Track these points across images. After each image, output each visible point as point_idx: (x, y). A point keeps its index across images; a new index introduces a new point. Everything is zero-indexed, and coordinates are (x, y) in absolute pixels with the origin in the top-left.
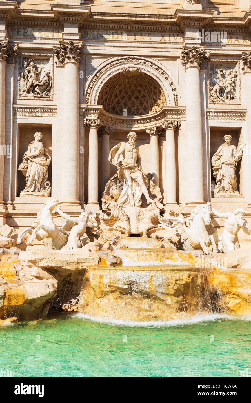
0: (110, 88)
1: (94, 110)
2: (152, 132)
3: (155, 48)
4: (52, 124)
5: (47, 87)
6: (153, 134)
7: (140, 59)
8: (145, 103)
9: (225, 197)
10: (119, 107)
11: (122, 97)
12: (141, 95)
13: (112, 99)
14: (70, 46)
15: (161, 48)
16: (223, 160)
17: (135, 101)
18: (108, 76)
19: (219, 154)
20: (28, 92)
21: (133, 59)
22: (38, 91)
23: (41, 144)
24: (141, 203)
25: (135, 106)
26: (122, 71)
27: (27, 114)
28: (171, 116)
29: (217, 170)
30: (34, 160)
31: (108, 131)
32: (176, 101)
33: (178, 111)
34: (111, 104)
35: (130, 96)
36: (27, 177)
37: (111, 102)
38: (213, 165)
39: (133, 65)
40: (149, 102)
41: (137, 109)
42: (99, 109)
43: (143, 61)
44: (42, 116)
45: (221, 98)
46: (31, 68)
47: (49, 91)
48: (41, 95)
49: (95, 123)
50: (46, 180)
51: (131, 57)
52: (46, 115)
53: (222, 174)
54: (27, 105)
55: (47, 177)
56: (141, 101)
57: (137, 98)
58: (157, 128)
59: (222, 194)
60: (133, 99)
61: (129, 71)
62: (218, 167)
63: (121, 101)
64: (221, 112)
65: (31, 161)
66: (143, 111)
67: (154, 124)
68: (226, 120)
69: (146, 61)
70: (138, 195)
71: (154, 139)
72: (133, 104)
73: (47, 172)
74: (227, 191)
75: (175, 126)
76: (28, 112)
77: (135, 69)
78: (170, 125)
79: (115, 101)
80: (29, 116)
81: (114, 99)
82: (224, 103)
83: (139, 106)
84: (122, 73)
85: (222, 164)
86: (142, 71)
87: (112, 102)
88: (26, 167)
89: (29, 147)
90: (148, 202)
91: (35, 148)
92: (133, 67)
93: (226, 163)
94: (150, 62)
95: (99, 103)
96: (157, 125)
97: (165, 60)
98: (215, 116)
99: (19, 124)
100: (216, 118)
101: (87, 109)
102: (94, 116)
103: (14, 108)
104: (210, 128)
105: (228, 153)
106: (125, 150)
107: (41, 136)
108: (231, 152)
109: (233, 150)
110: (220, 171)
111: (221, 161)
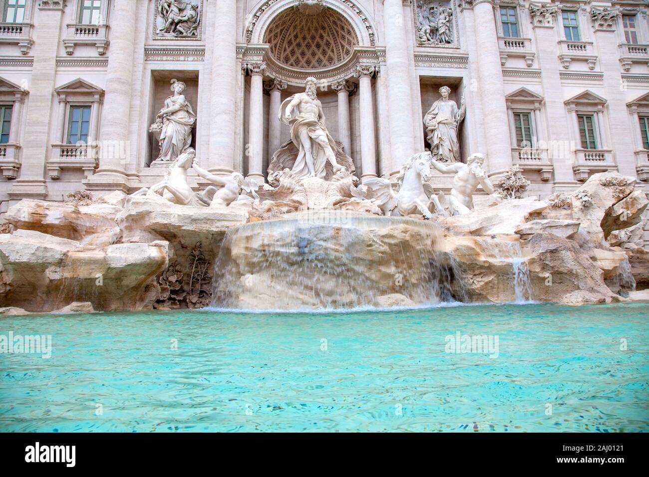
0: (282, 31)
1: (257, 50)
2: (340, 87)
4: (198, 71)
5: (193, 23)
6: (341, 89)
8: (329, 53)
10: (295, 57)
11: (299, 45)
12: (325, 41)
13: (284, 45)
16: (439, 118)
17: (316, 50)
18: (278, 9)
19: (435, 112)
20: (167, 31)
22: (181, 29)
23: (182, 97)
24: (324, 174)
25: (317, 57)
26: (297, 3)
27: (165, 58)
28: (365, 60)
29: (432, 131)
30: (172, 117)
31: (279, 87)
32: (372, 41)
33: (374, 52)
34: (282, 52)
35: (308, 43)
36: (161, 140)
37: (283, 50)
38: (427, 125)
40: (335, 50)
41: (319, 61)
42: (263, 49)
44: (185, 60)
45: (432, 40)
47: (196, 28)
48: (184, 34)
49: (259, 68)
50: (188, 146)
52: (191, 58)
53: (439, 136)
54: (164, 46)
55: (189, 142)
56: (324, 50)
57: (318, 46)
58: (347, 81)
60: (313, 47)
61: (307, 5)
62: (433, 128)
63: (296, 49)
64: (434, 57)
65: (168, 119)
66: (327, 63)
67: (342, 77)
68: (442, 67)
70: (321, 164)
71: (342, 96)
72: (314, 54)
73: (191, 136)
74: (447, 161)
75: (371, 72)
76: (166, 55)
77: (315, 2)
78: (365, 72)
79: (289, 50)
80: (166, 61)
81: (287, 47)
82: (436, 46)
83: (322, 57)
84: (297, 7)
85: (438, 123)
86: (325, 4)
87: (285, 50)
88: (160, 127)
89: (165, 102)
90: (334, 170)
91: (173, 102)
93: (445, 121)
96: (346, 78)
98: (426, 61)
99: (153, 71)
100: (427, 64)
101: (247, 50)
102: (257, 59)
103: (146, 50)
104: (420, 76)
105: (444, 109)
106: (300, 103)
107: (182, 87)
108: (450, 108)
109: (452, 106)
110: (436, 133)
111: (437, 120)
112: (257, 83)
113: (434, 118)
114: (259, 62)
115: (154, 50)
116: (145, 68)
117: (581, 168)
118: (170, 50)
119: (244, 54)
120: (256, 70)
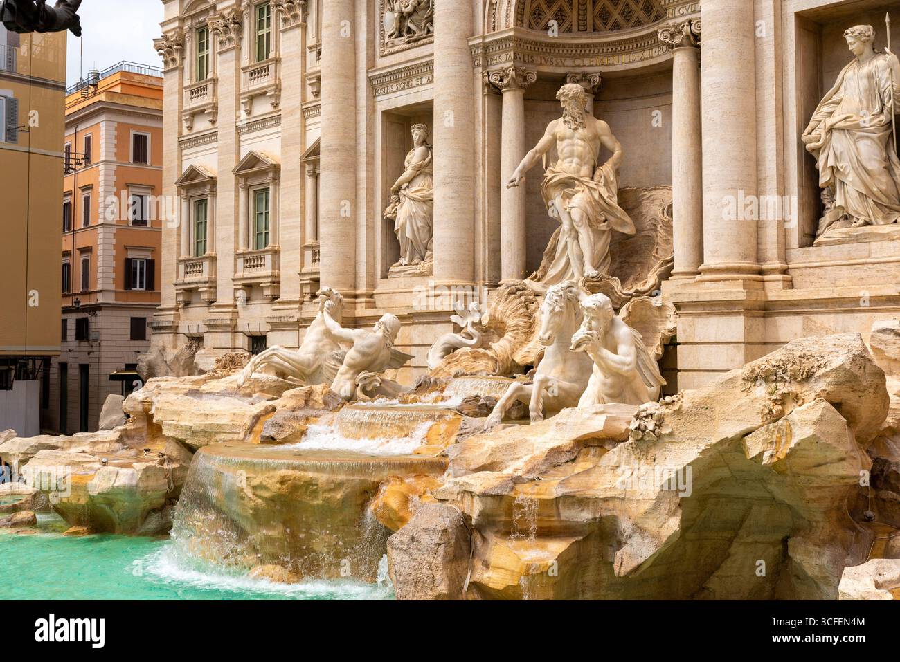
4: (431, 102)
5: (427, 9)
9: (843, 241)
16: (839, 115)
19: (835, 99)
20: (399, 35)
22: (411, 26)
23: (423, 149)
27: (395, 87)
28: (676, 11)
30: (407, 192)
36: (397, 231)
42: (511, 38)
44: (418, 85)
47: (429, 19)
48: (417, 34)
52: (426, 79)
53: (831, 162)
59: (837, 231)
65: (403, 197)
74: (858, 219)
75: (688, 37)
76: (394, 81)
80: (397, 90)
85: (831, 130)
88: (395, 210)
93: (842, 124)
95: (518, 18)
101: (486, 46)
103: (370, 79)
105: (855, 86)
106: (555, 139)
109: (871, 76)
110: (822, 159)
111: (829, 122)
112: (511, 103)
113: (830, 114)
114: (506, 66)
115: (383, 76)
116: (371, 110)
118: (398, 72)
119: (485, 56)
120: (505, 81)
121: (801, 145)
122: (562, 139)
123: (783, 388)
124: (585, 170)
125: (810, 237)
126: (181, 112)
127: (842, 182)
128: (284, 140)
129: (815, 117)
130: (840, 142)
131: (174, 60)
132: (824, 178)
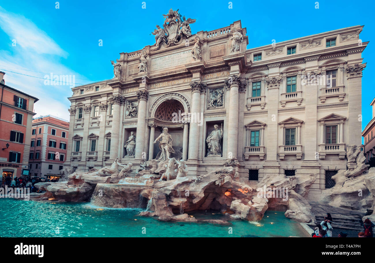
0: (165, 109)
3: (180, 86)
4: (136, 128)
5: (136, 112)
7: (174, 93)
9: (212, 157)
14: (140, 93)
15: (183, 86)
16: (212, 138)
18: (159, 103)
19: (212, 135)
20: (129, 116)
21: (170, 94)
22: (132, 114)
23: (133, 136)
26: (165, 100)
27: (128, 124)
29: (208, 143)
30: (129, 143)
32: (189, 111)
36: (127, 150)
37: (167, 115)
39: (170, 97)
42: (153, 119)
43: (175, 94)
44: (132, 125)
45: (214, 106)
46: (130, 105)
47: (136, 114)
48: (133, 116)
51: (169, 93)
52: (134, 124)
53: (211, 145)
54: (128, 120)
59: (211, 155)
61: (168, 100)
64: (212, 113)
69: (176, 94)
74: (214, 154)
77: (171, 99)
84: (166, 101)
86: (174, 99)
88: (126, 146)
91: (130, 138)
92: (170, 98)
94: (177, 94)
95: (155, 116)
97: (185, 92)
98: (209, 115)
99: (125, 129)
100: (209, 117)
101: (149, 119)
102: (152, 122)
103: (123, 122)
104: (206, 122)
105: (215, 134)
106: (162, 136)
107: (133, 133)
108: (217, 133)
109: (218, 133)
110: (209, 144)
111: (211, 139)
112: (153, 130)
113: (211, 138)
114: (152, 123)
115: (125, 122)
116: (123, 128)
117: (280, 154)
118: (129, 122)
119: (148, 121)
120: (152, 126)
121: (206, 142)
122: (163, 137)
123: (222, 174)
124: (167, 142)
125: (206, 156)
126: (74, 124)
127: (212, 148)
128: (100, 131)
129: (208, 138)
130: (212, 142)
131: (73, 114)
132: (209, 147)
